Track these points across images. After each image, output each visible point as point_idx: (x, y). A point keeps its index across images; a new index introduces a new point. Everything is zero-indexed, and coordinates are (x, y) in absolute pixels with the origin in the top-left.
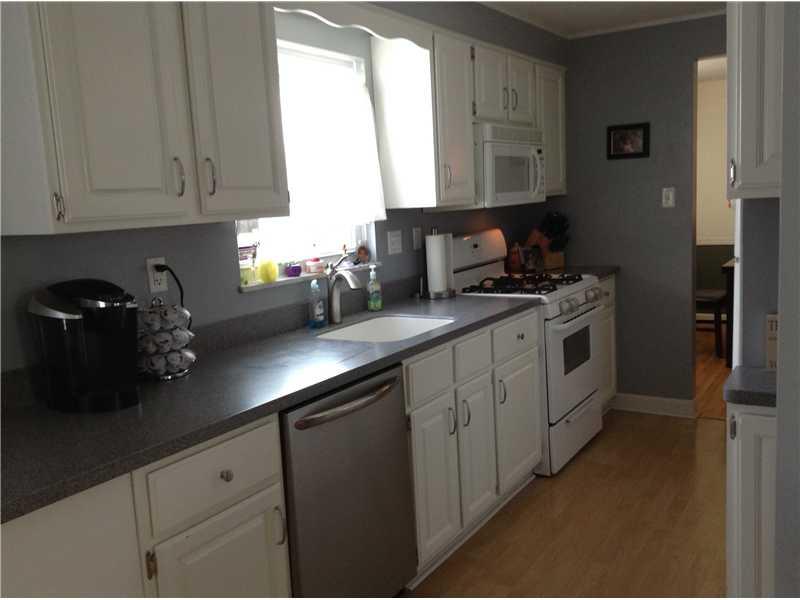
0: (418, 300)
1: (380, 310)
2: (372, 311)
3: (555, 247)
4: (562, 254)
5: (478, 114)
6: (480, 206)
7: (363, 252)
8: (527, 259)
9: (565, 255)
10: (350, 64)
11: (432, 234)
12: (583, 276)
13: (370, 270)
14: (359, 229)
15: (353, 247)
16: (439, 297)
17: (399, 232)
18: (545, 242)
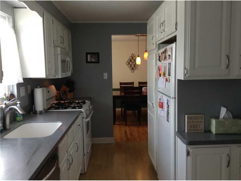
0: (32, 114)
1: (22, 121)
2: (19, 121)
3: (71, 91)
4: (72, 93)
5: (55, 44)
6: (57, 77)
7: (12, 96)
8: (63, 96)
9: (73, 94)
10: (5, 18)
11: (37, 88)
12: (86, 101)
13: (17, 104)
14: (9, 87)
15: (8, 94)
16: (41, 113)
17: (24, 87)
18: (68, 89)
